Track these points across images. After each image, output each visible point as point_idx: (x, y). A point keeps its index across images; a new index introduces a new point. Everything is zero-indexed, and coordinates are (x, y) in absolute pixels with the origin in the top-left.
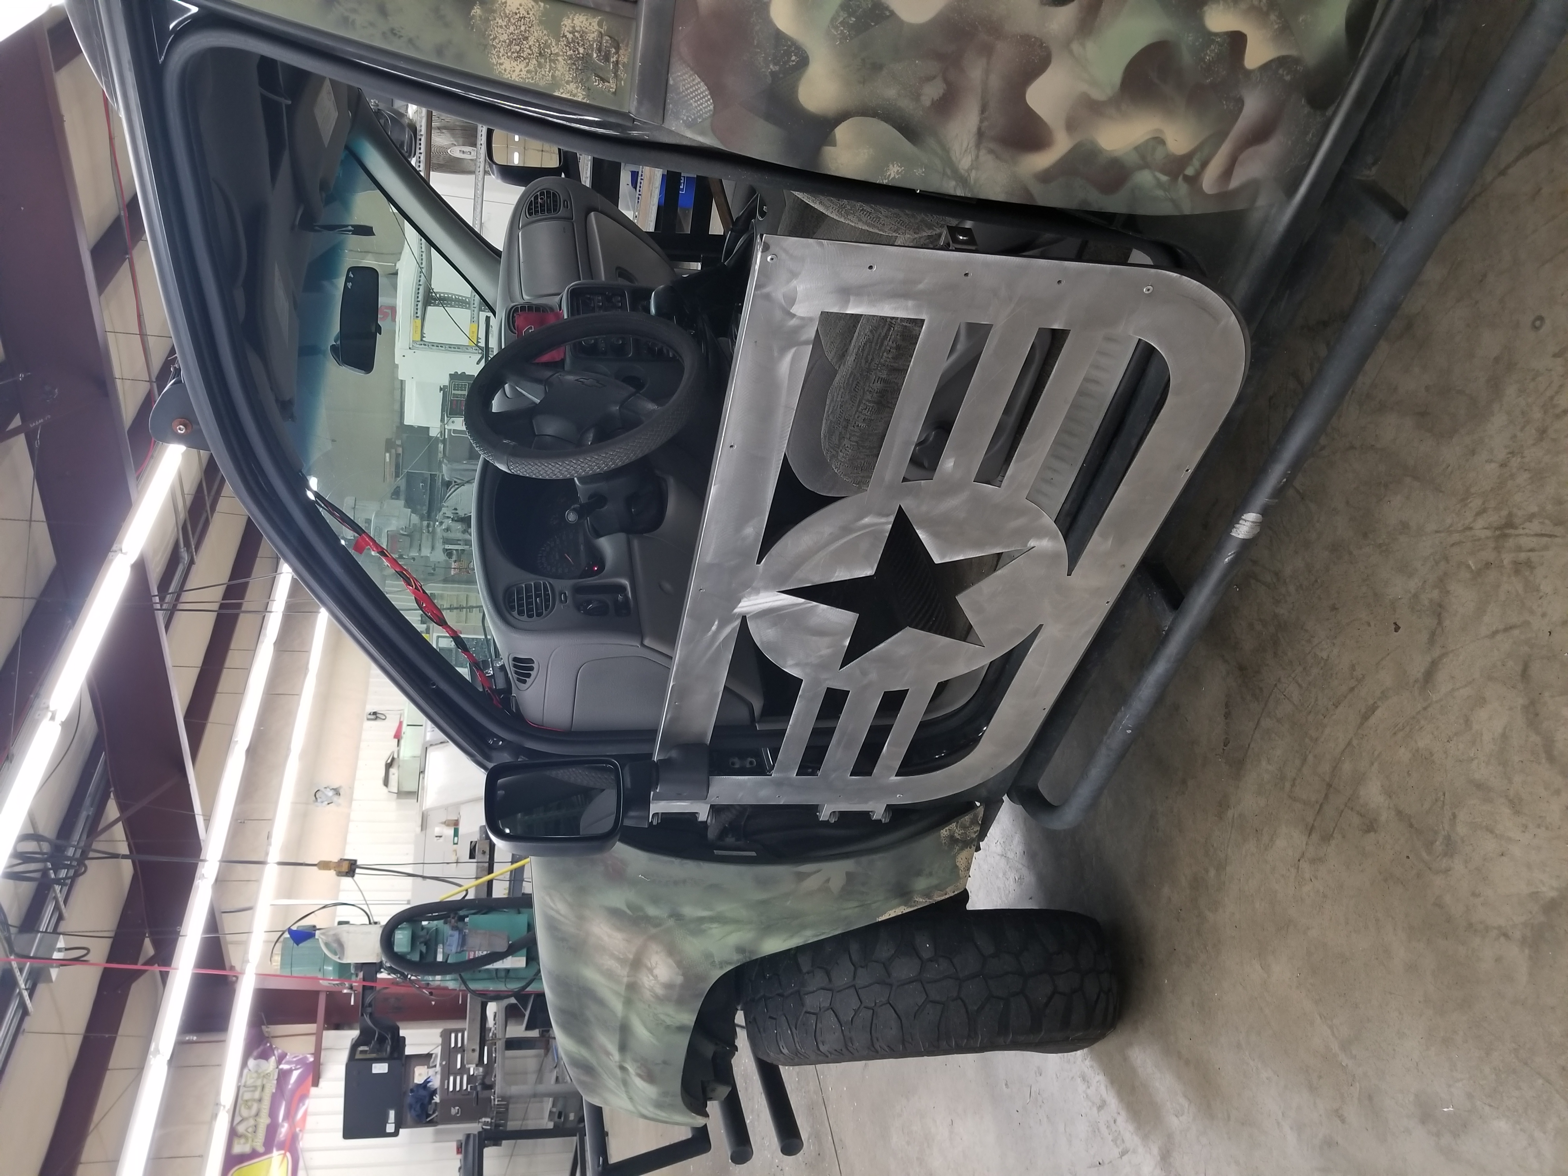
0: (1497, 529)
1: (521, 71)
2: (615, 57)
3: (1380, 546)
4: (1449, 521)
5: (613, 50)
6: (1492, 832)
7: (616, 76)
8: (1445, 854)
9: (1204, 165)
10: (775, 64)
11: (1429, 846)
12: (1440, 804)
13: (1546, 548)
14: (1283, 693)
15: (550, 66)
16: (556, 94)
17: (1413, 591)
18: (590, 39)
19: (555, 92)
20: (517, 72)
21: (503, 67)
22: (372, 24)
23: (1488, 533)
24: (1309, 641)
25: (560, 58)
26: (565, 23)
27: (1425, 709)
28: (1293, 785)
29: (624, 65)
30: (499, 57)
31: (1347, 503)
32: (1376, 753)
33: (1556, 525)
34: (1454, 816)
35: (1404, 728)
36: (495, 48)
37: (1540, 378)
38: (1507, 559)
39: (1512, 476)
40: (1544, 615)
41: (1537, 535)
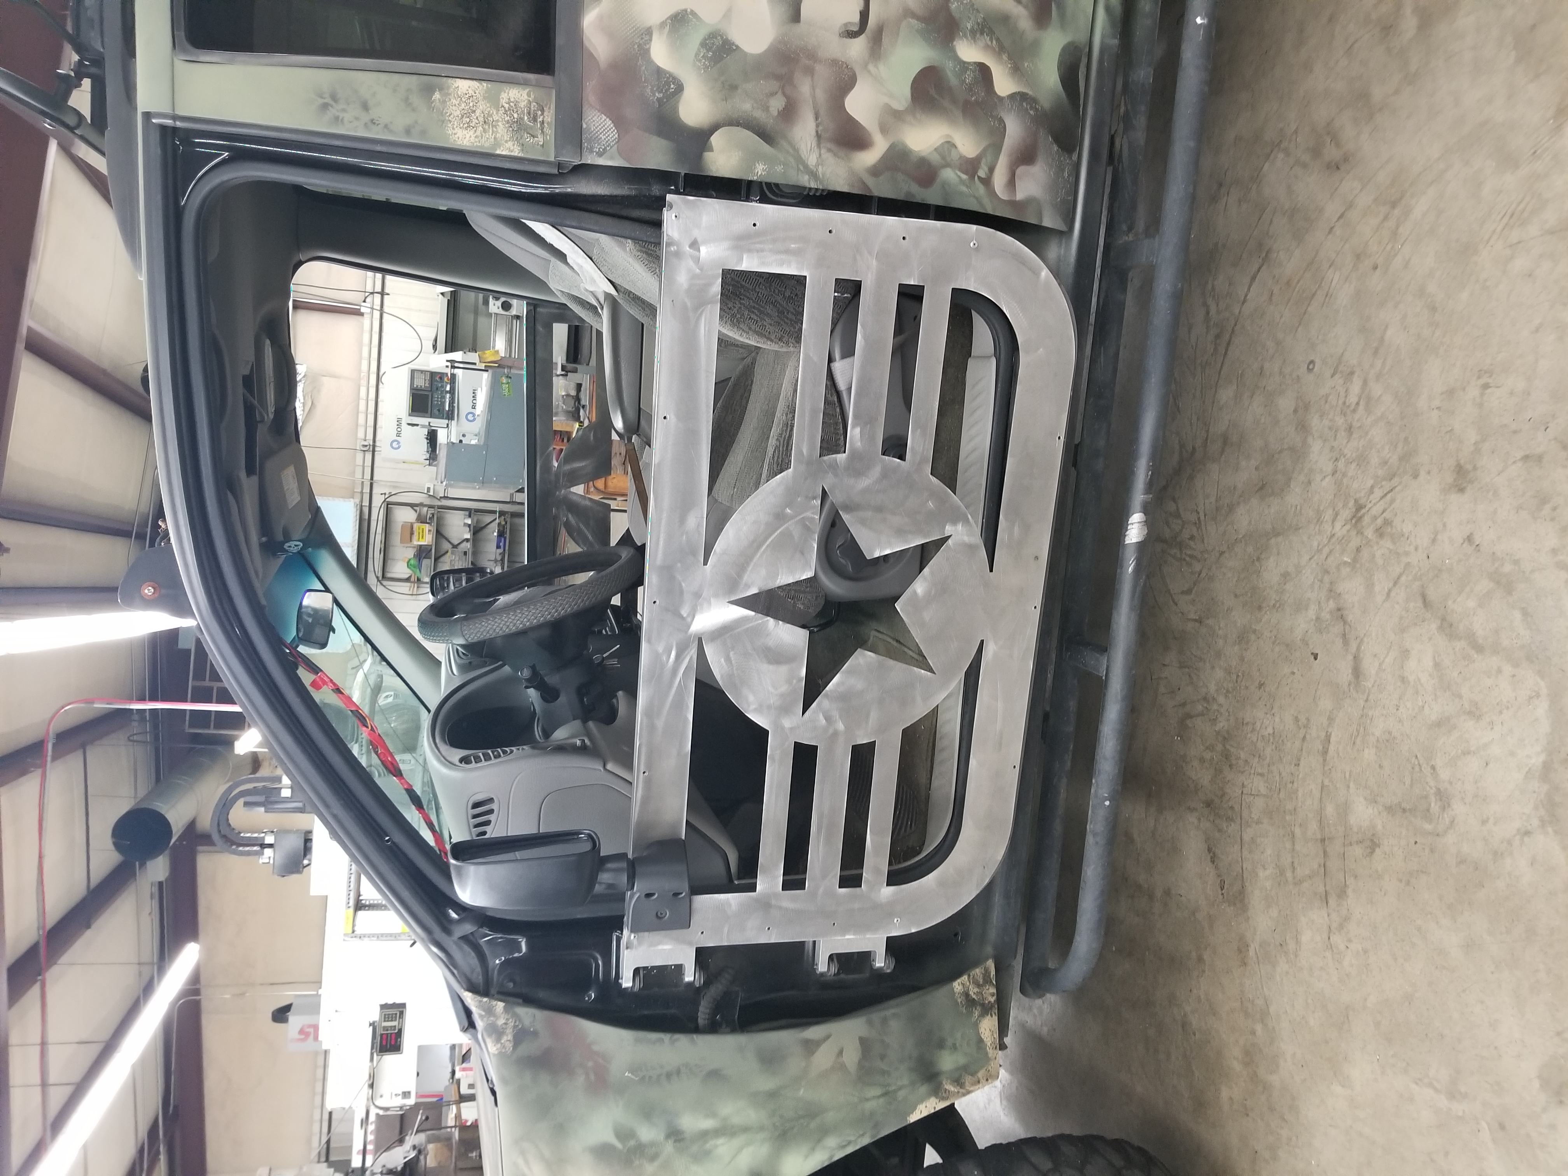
0: (1352, 519)
1: (470, 137)
2: (541, 117)
3: (1274, 606)
4: (1315, 544)
5: (540, 113)
6: (1469, 753)
7: (543, 132)
8: (1443, 809)
9: (991, 170)
10: (659, 92)
11: (1427, 815)
12: (1417, 768)
13: (1393, 501)
14: (1251, 794)
15: (493, 130)
16: (498, 152)
17: (1314, 618)
18: (522, 106)
19: (496, 150)
20: (468, 138)
21: (456, 136)
22: (357, 119)
23: (1348, 527)
24: (1253, 730)
25: (500, 124)
26: (503, 96)
27: (1367, 700)
28: (1294, 869)
29: (548, 124)
30: (453, 129)
31: (1236, 596)
32: (1347, 776)
33: (1391, 480)
34: (1433, 768)
35: (1358, 731)
36: (450, 122)
37: (1331, 397)
38: (1369, 533)
39: (1344, 475)
40: (1416, 549)
41: (1382, 498)
